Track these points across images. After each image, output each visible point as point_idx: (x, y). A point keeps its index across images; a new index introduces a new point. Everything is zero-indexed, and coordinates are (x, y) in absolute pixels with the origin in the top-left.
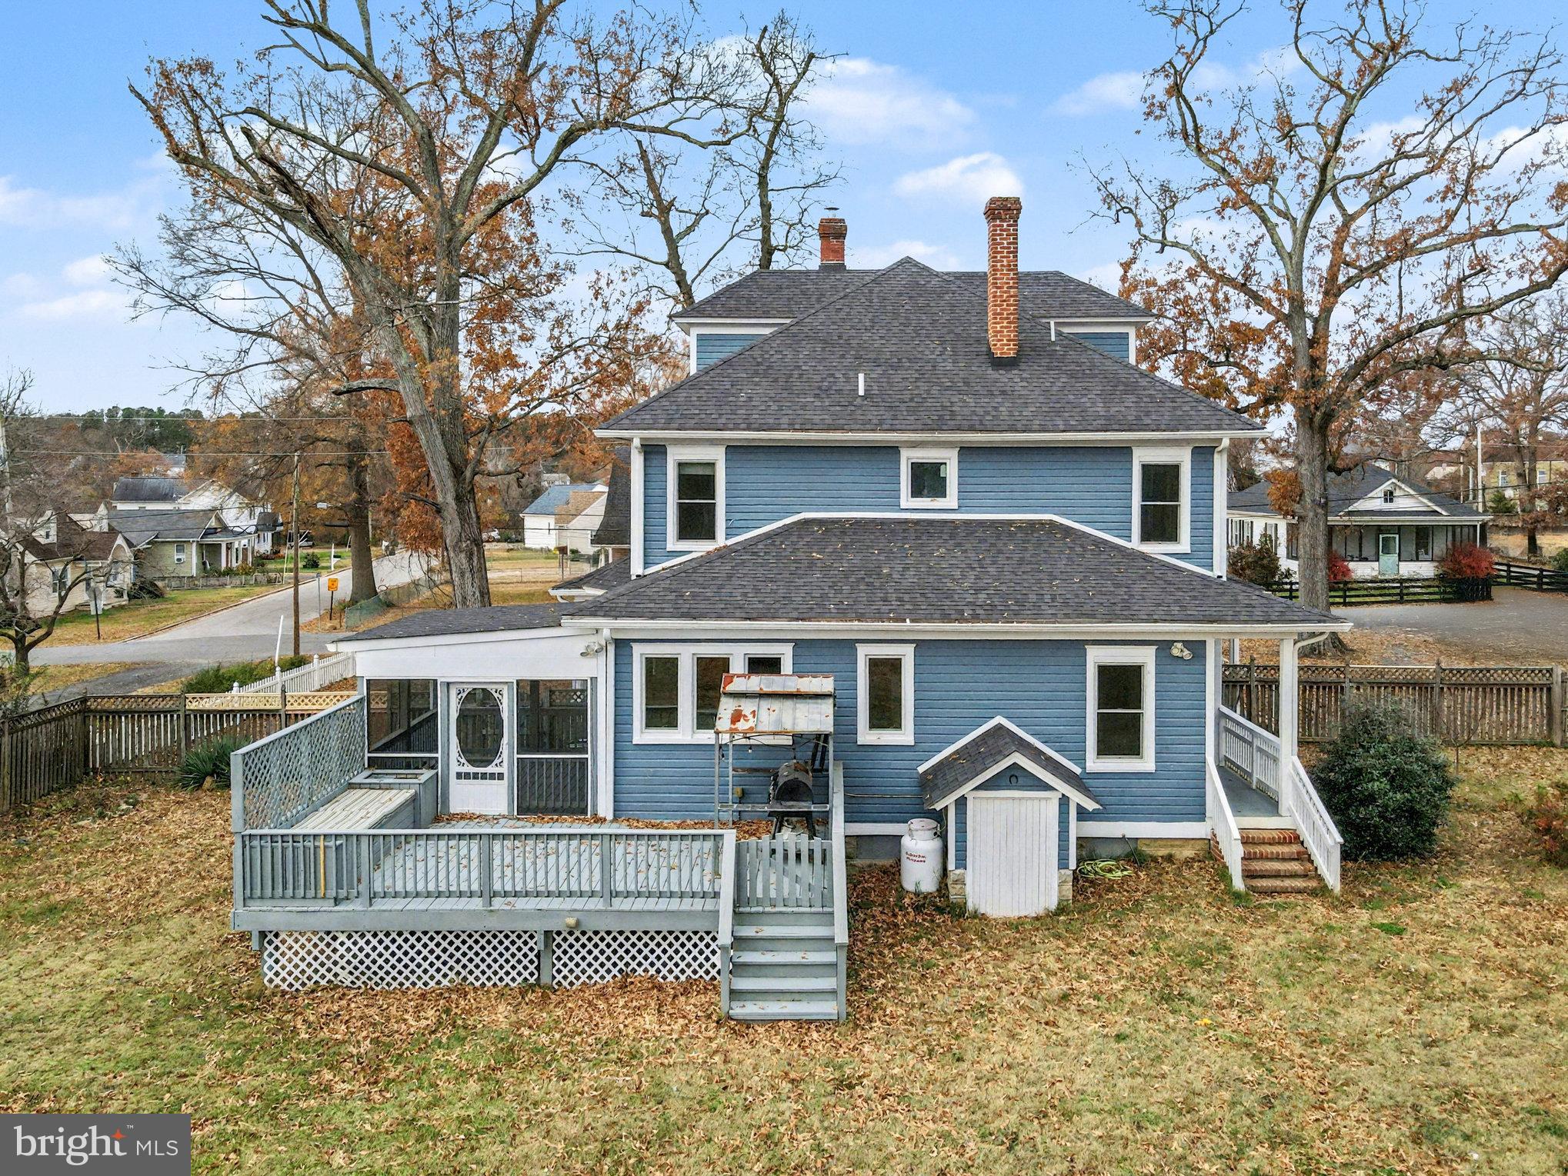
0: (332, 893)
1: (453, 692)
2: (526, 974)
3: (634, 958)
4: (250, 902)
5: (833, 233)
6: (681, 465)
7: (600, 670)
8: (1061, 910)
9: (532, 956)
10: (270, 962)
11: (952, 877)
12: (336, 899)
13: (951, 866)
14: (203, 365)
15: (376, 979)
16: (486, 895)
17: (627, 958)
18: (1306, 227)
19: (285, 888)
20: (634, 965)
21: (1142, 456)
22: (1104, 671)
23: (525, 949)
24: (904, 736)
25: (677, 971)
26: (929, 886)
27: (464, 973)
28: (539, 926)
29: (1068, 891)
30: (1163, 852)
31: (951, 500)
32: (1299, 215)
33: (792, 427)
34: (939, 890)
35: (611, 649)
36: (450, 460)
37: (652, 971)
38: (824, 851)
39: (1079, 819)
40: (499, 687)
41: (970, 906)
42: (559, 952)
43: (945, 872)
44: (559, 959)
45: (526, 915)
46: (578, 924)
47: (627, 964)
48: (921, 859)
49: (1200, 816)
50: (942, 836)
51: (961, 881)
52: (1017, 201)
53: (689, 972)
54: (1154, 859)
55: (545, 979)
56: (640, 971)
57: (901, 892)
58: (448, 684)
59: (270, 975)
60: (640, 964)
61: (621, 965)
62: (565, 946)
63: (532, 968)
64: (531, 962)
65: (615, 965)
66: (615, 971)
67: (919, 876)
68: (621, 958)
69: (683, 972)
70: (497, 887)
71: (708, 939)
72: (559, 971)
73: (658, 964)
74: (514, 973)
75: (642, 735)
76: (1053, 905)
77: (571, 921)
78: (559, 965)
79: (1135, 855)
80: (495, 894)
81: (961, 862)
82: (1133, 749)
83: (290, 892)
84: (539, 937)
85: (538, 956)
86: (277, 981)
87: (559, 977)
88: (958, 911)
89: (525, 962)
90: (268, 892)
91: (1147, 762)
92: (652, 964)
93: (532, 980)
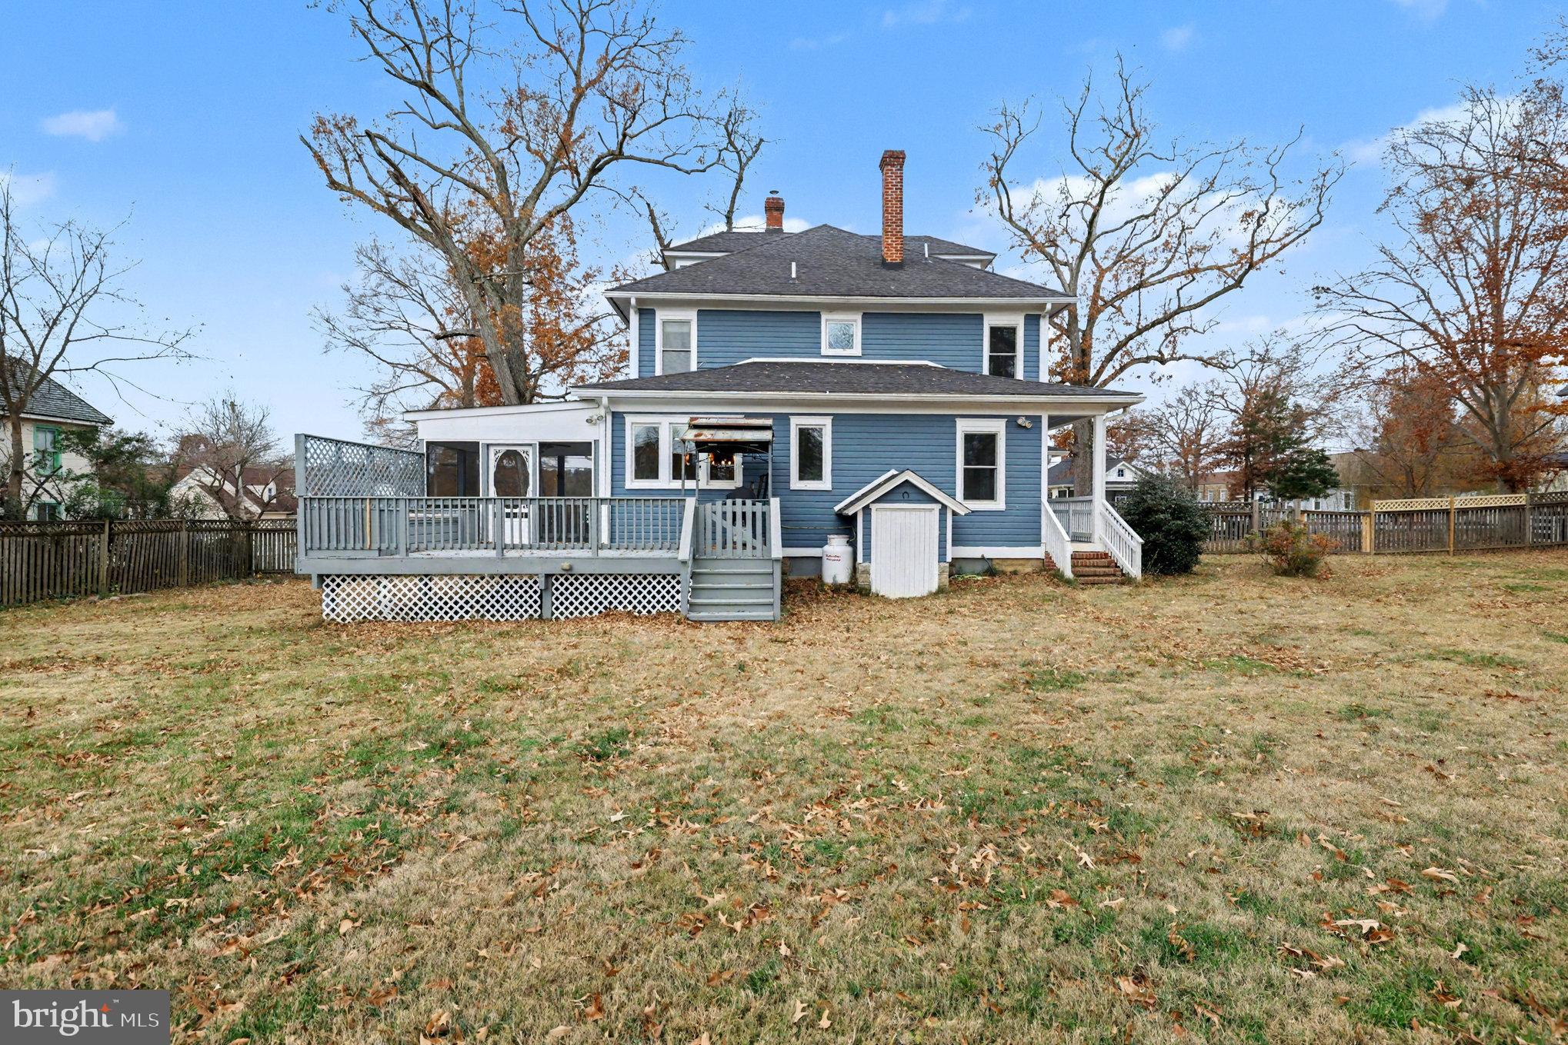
0: (376, 546)
1: (492, 450)
2: (531, 611)
3: (616, 598)
4: (310, 553)
5: (775, 208)
6: (664, 323)
7: (600, 434)
8: (941, 591)
9: (536, 597)
10: (328, 600)
11: (860, 568)
12: (380, 550)
13: (860, 559)
14: (370, 388)
15: (412, 614)
16: (499, 547)
17: (611, 598)
18: (1078, 271)
19: (338, 541)
20: (615, 603)
21: (990, 321)
22: (969, 438)
23: (531, 592)
24: (825, 484)
25: (649, 607)
26: (843, 578)
27: (482, 611)
28: (542, 570)
29: (946, 581)
30: (1010, 569)
31: (857, 350)
32: (1073, 262)
33: (744, 292)
34: (851, 583)
35: (609, 418)
36: (516, 386)
37: (630, 608)
38: (764, 514)
39: (954, 545)
40: (526, 448)
41: (873, 590)
42: (557, 594)
43: (854, 569)
44: (557, 599)
45: (530, 561)
46: (571, 568)
47: (611, 603)
48: (837, 558)
49: (1037, 542)
50: (852, 543)
51: (867, 572)
52: (902, 152)
53: (658, 607)
54: (1004, 573)
55: (547, 615)
56: (620, 608)
57: (822, 584)
58: (488, 445)
59: (328, 611)
60: (620, 603)
61: (606, 603)
62: (562, 589)
63: (536, 607)
64: (535, 602)
65: (601, 603)
66: (601, 608)
67: (836, 571)
68: (606, 598)
69: (654, 607)
70: (508, 541)
71: (673, 582)
72: (557, 609)
73: (635, 602)
74: (521, 611)
75: (631, 483)
76: (934, 588)
77: (566, 565)
78: (557, 604)
79: (991, 570)
80: (505, 547)
81: (867, 557)
82: (990, 495)
83: (342, 545)
84: (541, 580)
85: (540, 597)
86: (333, 615)
87: (557, 613)
88: (865, 593)
89: (531, 602)
90: (325, 544)
91: (999, 504)
92: (630, 603)
93: (536, 616)
